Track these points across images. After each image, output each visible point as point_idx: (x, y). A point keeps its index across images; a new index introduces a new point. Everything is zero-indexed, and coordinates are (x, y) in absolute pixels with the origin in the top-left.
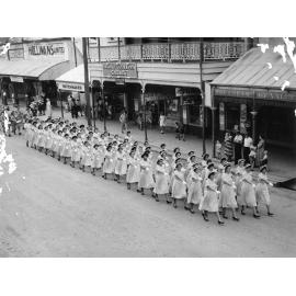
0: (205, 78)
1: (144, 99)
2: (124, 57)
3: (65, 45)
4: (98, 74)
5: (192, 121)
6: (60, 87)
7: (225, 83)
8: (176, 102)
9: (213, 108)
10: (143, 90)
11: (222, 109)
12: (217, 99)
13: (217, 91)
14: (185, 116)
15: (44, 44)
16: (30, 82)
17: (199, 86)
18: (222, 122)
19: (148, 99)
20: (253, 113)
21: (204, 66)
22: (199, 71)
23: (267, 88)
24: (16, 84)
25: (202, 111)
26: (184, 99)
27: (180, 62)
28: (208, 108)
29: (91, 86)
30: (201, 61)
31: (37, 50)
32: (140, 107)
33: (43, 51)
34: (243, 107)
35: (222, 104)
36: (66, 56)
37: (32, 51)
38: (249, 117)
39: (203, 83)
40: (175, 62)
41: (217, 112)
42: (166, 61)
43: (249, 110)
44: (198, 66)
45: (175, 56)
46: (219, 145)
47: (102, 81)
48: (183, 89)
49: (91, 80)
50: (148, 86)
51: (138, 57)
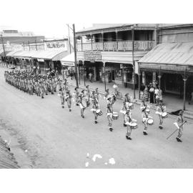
0: (135, 59)
1: (104, 70)
2: (94, 48)
3: (65, 43)
4: (81, 57)
5: (128, 81)
6: (63, 64)
7: (145, 61)
8: (120, 71)
9: (139, 74)
10: (104, 65)
11: (143, 75)
12: (141, 70)
13: (141, 66)
14: (125, 78)
15: (54, 42)
16: (48, 61)
17: (132, 63)
18: (143, 82)
19: (107, 70)
20: (159, 77)
21: (135, 53)
22: (132, 56)
23: (167, 64)
24: (41, 63)
25: (133, 75)
26: (125, 70)
27: (122, 51)
28: (137, 74)
29: (78, 63)
30: (133, 51)
31: (51, 46)
32: (103, 74)
33: (54, 46)
34: (154, 74)
35: (143, 73)
36: (66, 48)
37: (49, 46)
38: (157, 79)
39: (134, 62)
40: (119, 51)
41: (141, 76)
42: (115, 51)
43: (157, 75)
44: (131, 53)
45: (120, 48)
46: (142, 93)
47: (83, 61)
48: (124, 65)
49: (78, 60)
50: (106, 63)
51: (102, 48)
